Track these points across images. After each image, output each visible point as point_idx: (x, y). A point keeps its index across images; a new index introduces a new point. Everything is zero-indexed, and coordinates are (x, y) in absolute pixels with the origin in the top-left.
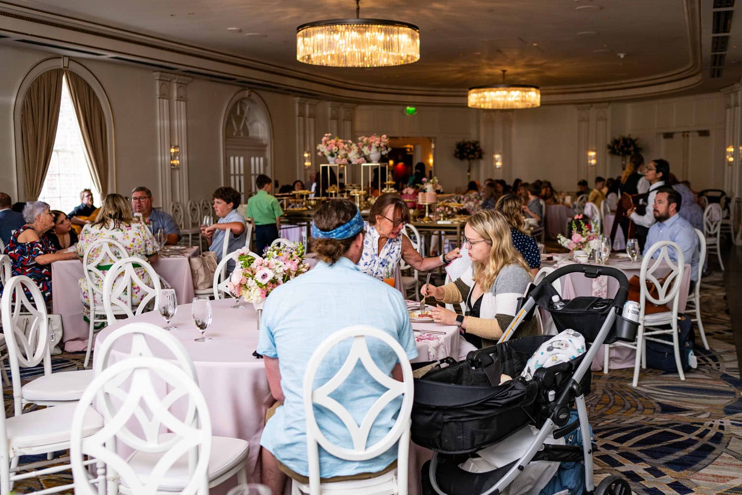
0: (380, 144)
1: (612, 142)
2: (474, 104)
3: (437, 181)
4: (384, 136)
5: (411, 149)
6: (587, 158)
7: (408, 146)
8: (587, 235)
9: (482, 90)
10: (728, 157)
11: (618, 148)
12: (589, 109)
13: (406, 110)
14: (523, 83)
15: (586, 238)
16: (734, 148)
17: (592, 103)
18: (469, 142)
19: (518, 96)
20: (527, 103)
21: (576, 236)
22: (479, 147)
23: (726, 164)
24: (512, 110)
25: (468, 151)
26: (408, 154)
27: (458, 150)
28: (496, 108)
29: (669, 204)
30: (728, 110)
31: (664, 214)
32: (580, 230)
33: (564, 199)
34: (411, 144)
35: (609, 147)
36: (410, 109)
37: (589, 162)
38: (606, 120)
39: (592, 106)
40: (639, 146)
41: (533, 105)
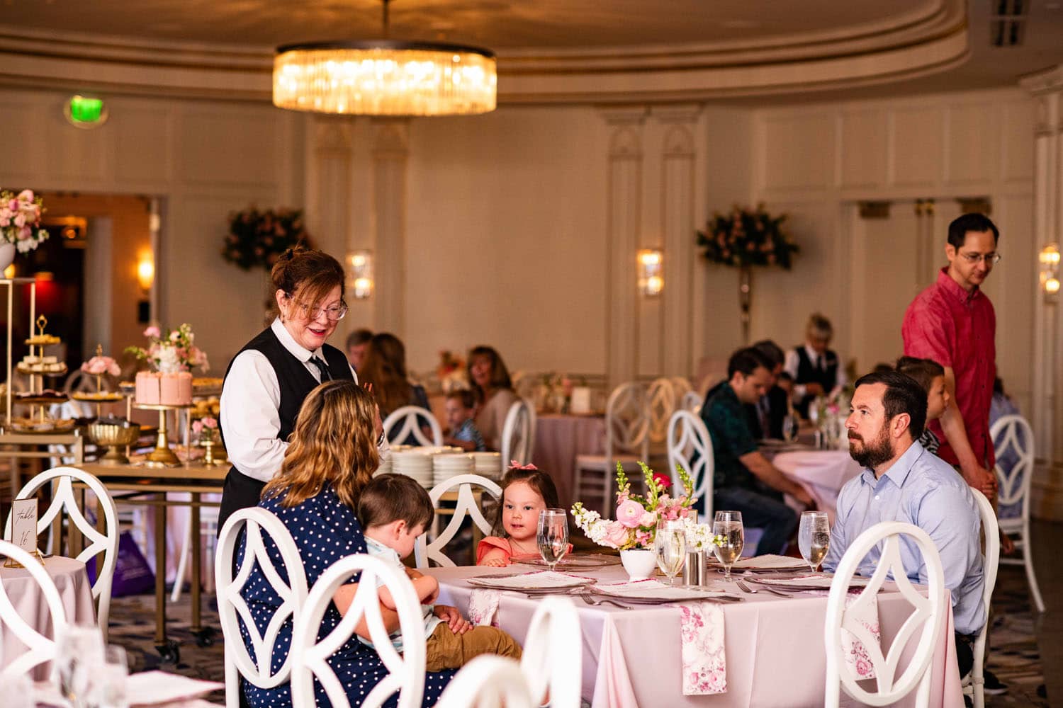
0: (12, 220)
1: (709, 224)
2: (292, 96)
3: (190, 336)
4: (28, 194)
5: (77, 230)
6: (634, 271)
7: (70, 221)
8: (659, 505)
9: (318, 54)
10: (1043, 277)
11: (729, 246)
12: (641, 121)
13: (71, 108)
14: (441, 38)
15: (655, 513)
16: (1059, 251)
17: (649, 103)
18: (270, 213)
19: (428, 78)
20: (458, 100)
21: (628, 508)
22: (301, 229)
23: (1040, 298)
24: (407, 119)
25: (269, 241)
26: (69, 245)
27: (234, 239)
28: (358, 110)
29: (889, 416)
30: (1043, 141)
31: (876, 445)
32: (638, 489)
33: (568, 399)
34: (77, 215)
35: (702, 240)
36: (85, 105)
37: (642, 283)
38: (692, 157)
39: (648, 113)
40: (790, 240)
41: (474, 105)
